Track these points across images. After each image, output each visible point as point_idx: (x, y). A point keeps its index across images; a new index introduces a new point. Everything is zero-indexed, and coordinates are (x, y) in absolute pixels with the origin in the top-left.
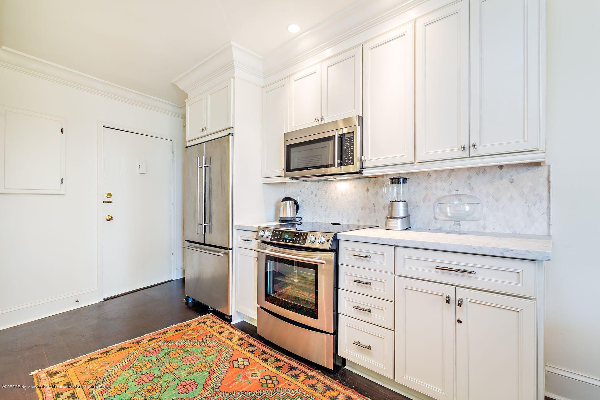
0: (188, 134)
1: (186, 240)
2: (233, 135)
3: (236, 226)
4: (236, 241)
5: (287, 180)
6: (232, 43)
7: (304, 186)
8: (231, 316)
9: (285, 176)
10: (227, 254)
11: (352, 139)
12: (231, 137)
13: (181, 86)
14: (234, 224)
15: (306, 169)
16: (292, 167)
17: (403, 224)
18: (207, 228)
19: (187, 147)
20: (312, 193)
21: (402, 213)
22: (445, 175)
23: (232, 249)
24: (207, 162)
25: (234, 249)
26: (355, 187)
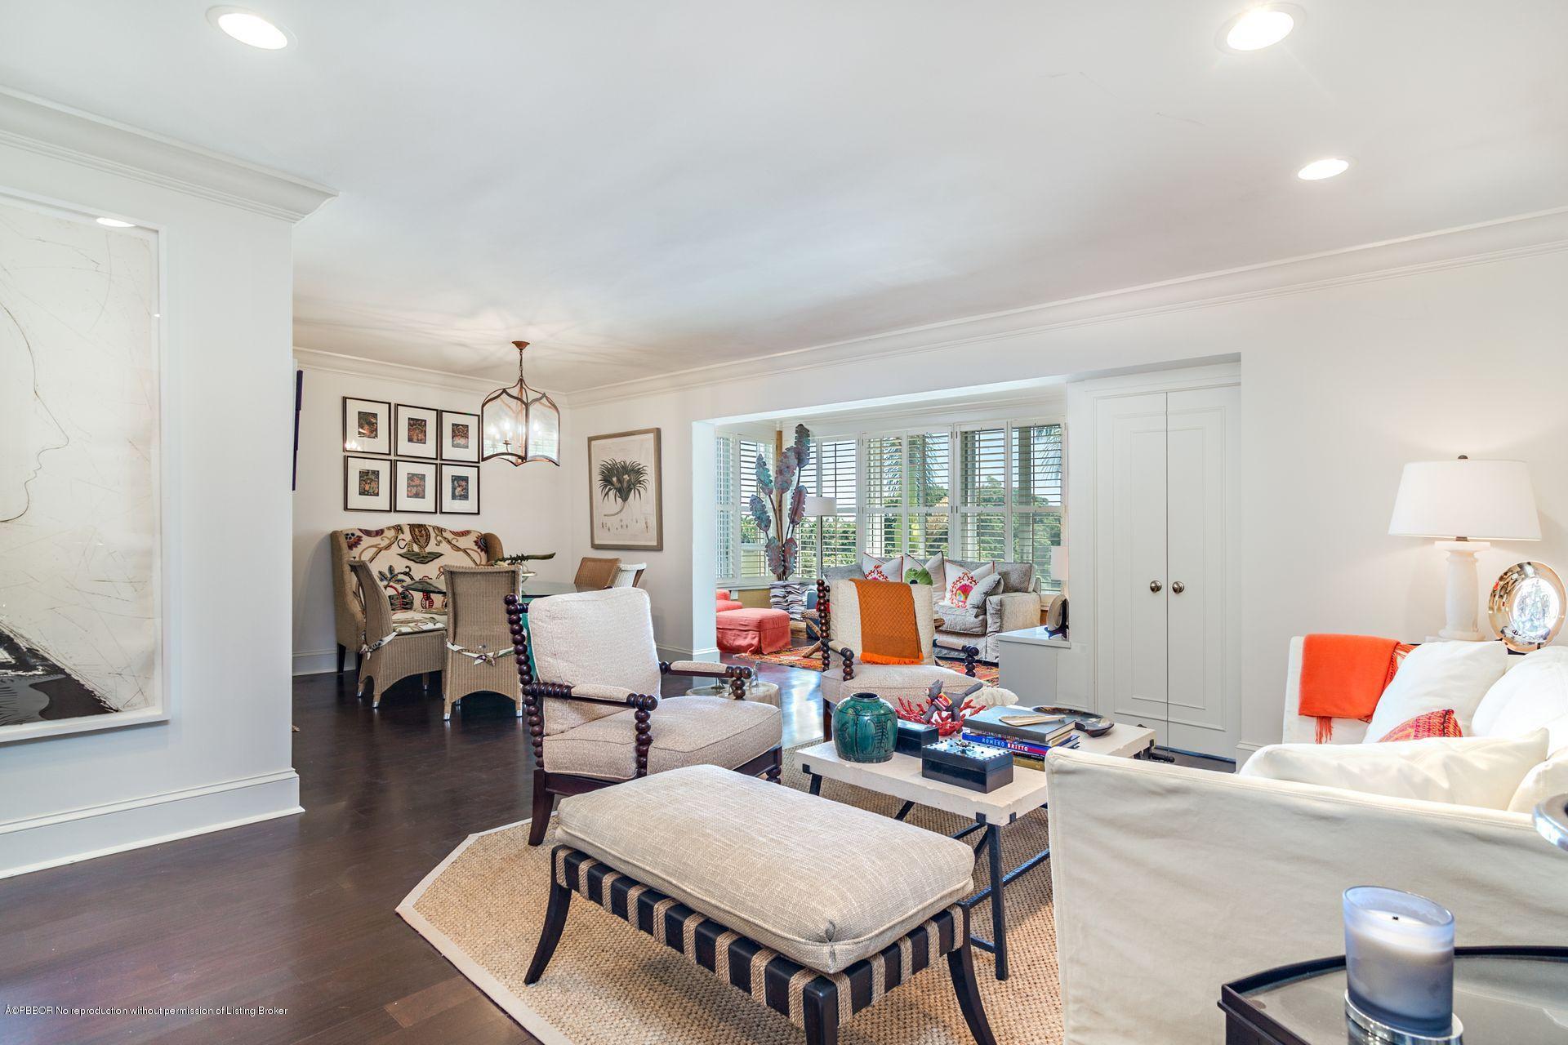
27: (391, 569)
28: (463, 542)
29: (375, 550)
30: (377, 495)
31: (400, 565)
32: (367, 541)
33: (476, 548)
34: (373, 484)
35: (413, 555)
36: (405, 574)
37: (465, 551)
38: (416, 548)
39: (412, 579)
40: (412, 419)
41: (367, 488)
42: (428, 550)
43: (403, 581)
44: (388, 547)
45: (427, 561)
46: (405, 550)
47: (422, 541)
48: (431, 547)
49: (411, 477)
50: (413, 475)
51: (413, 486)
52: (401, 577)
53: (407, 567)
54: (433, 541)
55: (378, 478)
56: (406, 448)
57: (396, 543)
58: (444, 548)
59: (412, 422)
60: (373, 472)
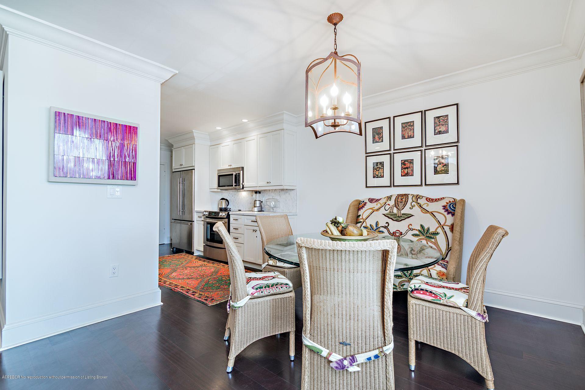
0: (174, 165)
1: (172, 219)
2: (194, 169)
3: (196, 211)
4: (195, 217)
5: (219, 190)
6: (193, 131)
7: (230, 193)
8: (193, 252)
9: (218, 189)
10: (191, 224)
11: (239, 176)
12: (193, 170)
13: (170, 141)
14: (195, 210)
15: (225, 186)
16: (220, 185)
17: (258, 209)
18: (183, 212)
19: (173, 172)
20: (233, 196)
21: (258, 205)
22: (274, 191)
23: (194, 221)
24: (183, 181)
25: (195, 222)
26: (248, 194)
27: (377, 224)
28: (432, 207)
29: (371, 211)
30: (383, 177)
31: (383, 221)
32: (369, 205)
33: (443, 211)
34: (381, 171)
35: (392, 215)
36: (386, 227)
37: (432, 213)
38: (395, 211)
39: (389, 231)
40: (404, 123)
41: (377, 173)
42: (403, 212)
43: (383, 232)
44: (378, 210)
45: (401, 219)
46: (388, 212)
47: (401, 205)
48: (406, 210)
49: (404, 163)
50: (405, 161)
51: (405, 168)
52: (382, 229)
53: (387, 223)
54: (408, 205)
55: (383, 167)
56: (400, 143)
57: (384, 206)
58: (416, 210)
59: (404, 125)
60: (381, 163)
